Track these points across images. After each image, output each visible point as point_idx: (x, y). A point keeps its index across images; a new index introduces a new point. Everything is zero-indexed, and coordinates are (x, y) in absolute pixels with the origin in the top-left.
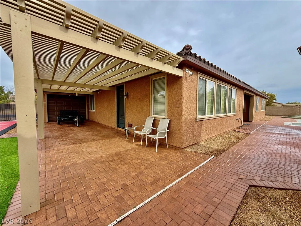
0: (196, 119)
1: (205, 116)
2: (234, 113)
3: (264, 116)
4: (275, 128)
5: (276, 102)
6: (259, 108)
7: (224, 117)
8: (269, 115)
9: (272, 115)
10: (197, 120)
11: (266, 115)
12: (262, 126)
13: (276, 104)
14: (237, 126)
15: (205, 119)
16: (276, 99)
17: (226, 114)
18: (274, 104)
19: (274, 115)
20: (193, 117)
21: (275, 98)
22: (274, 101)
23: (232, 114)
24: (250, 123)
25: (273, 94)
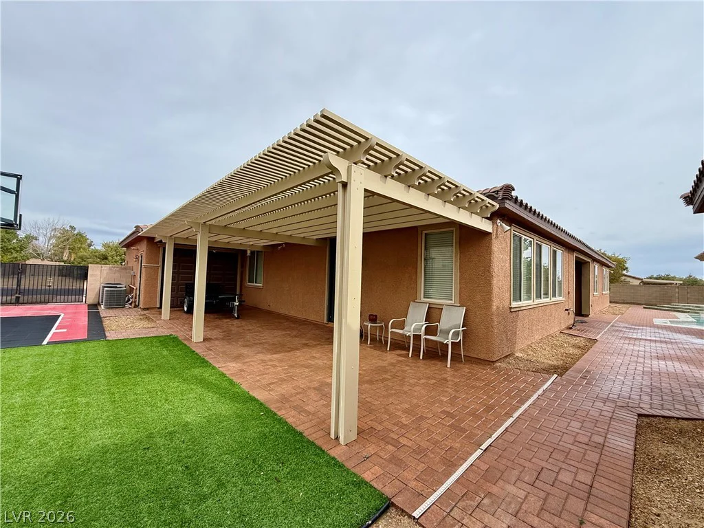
0: (511, 308)
1: (520, 303)
2: (561, 298)
3: (608, 304)
4: (638, 329)
5: (627, 274)
6: (599, 286)
7: (547, 306)
8: (617, 303)
9: (624, 303)
10: (512, 310)
11: (610, 302)
12: (612, 326)
13: (628, 279)
14: (567, 325)
15: (522, 309)
16: (627, 268)
17: (549, 299)
18: (623, 278)
19: (627, 303)
20: (506, 305)
21: (627, 265)
22: (625, 272)
23: (558, 298)
24: (586, 318)
25: (620, 257)
